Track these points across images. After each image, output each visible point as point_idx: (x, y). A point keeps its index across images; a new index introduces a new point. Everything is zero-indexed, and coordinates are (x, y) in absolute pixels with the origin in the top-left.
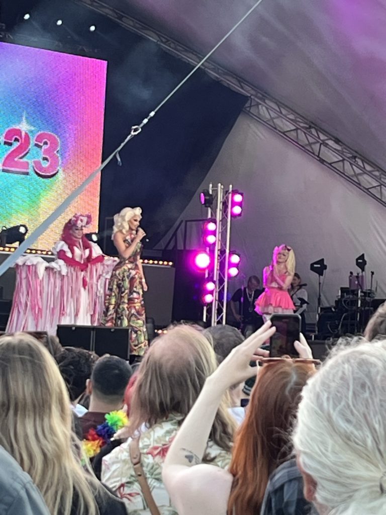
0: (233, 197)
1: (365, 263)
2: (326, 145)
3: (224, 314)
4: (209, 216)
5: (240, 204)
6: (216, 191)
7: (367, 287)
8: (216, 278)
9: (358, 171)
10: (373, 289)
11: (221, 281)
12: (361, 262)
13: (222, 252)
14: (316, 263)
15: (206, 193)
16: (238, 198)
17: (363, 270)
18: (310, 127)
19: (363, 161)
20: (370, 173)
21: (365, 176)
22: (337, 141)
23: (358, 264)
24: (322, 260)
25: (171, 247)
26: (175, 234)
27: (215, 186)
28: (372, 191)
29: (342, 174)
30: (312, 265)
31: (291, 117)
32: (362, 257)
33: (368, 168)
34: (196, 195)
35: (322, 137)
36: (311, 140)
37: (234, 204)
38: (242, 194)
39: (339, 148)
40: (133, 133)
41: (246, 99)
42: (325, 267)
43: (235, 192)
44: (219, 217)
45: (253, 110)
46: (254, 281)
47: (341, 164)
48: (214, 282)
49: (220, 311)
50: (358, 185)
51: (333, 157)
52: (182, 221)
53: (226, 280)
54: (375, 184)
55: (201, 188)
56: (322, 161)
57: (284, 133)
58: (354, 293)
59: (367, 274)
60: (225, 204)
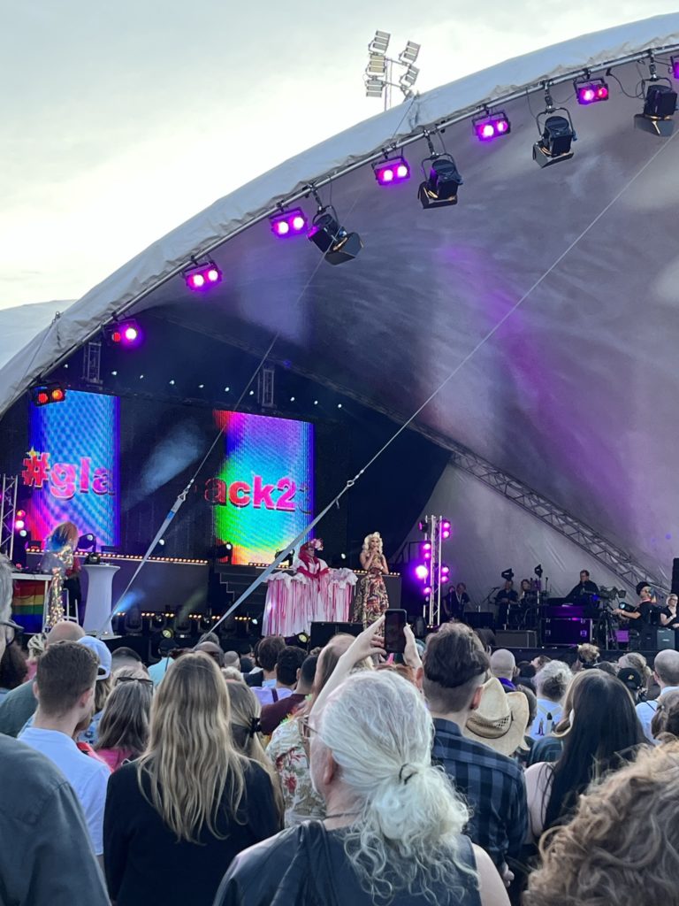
0: (443, 525)
1: (541, 571)
2: (510, 485)
3: (439, 610)
4: (426, 539)
5: (448, 530)
6: (430, 521)
7: (543, 589)
8: (432, 583)
9: (534, 503)
10: (548, 590)
11: (436, 586)
12: (539, 571)
13: (436, 565)
14: (507, 572)
15: (423, 522)
16: (446, 525)
17: (540, 576)
18: (499, 473)
19: (538, 496)
20: (543, 505)
21: (540, 507)
22: (519, 482)
23: (536, 572)
24: (511, 570)
25: (399, 562)
26: (402, 553)
27: (429, 517)
28: (546, 518)
29: (523, 506)
30: (503, 573)
31: (484, 465)
32: (539, 567)
33: (542, 501)
34: (416, 524)
35: (507, 479)
36: (500, 482)
37: (444, 530)
38: (449, 522)
39: (520, 487)
40: (348, 486)
41: (450, 453)
42: (513, 575)
43: (444, 521)
44: (433, 539)
45: (457, 461)
46: (461, 587)
47: (521, 499)
48: (431, 587)
49: (435, 608)
50: (535, 514)
51: (517, 494)
52: (406, 543)
53: (439, 585)
54: (547, 513)
55: (420, 518)
56: (508, 497)
57: (479, 477)
58: (535, 593)
59: (543, 580)
60: (437, 530)
